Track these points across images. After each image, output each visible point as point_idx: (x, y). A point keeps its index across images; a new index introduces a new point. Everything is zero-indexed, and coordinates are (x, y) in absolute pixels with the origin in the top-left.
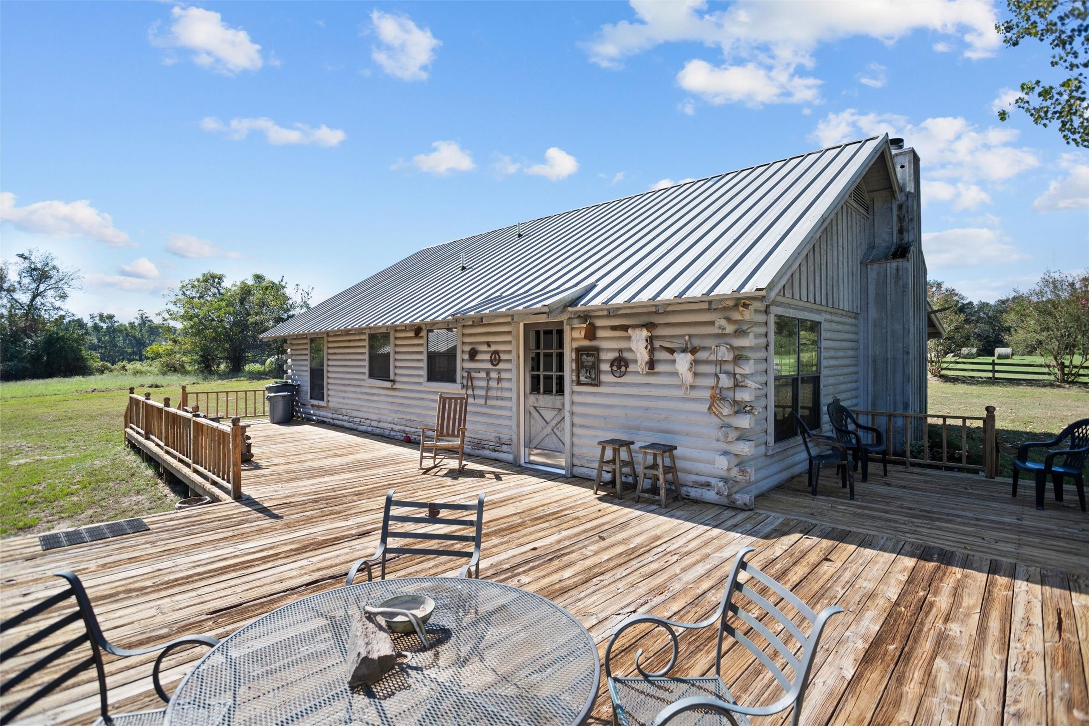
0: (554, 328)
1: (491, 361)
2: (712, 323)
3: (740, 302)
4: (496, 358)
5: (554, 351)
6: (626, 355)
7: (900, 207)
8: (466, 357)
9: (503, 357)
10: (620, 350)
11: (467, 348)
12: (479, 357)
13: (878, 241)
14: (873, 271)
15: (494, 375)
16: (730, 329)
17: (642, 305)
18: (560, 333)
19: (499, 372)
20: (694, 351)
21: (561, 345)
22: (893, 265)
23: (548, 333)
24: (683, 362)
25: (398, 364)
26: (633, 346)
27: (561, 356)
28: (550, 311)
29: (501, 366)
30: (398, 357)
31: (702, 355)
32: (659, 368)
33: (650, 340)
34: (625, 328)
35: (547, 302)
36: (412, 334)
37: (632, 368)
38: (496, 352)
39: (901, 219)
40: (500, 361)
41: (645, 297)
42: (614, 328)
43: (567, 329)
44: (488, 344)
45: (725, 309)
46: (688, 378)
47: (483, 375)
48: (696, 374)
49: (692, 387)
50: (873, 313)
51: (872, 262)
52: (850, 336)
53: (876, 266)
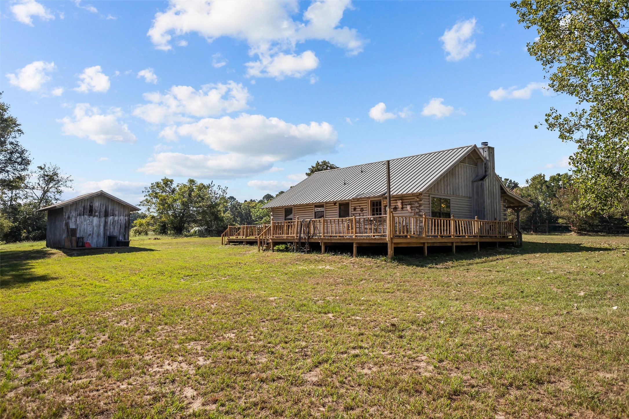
0: (379, 201)
1: (361, 211)
2: (414, 199)
3: (421, 194)
4: (362, 210)
5: (378, 207)
6: (397, 207)
7: (485, 164)
8: (353, 210)
9: (364, 209)
10: (395, 206)
11: (353, 208)
12: (357, 210)
13: (479, 174)
14: (475, 184)
15: (361, 214)
16: (418, 200)
17: (399, 195)
18: (380, 202)
19: (363, 213)
20: (411, 205)
21: (380, 205)
22: (480, 182)
23: (377, 202)
24: (408, 207)
25: (327, 214)
26: (398, 204)
27: (380, 209)
28: (379, 196)
29: (364, 212)
30: (327, 212)
31: (413, 206)
32: (404, 209)
33: (402, 203)
34: (396, 200)
35: (378, 194)
36: (333, 205)
37: (398, 210)
38: (362, 208)
39: (485, 168)
40: (363, 210)
41: (400, 193)
42: (394, 200)
43: (382, 201)
44: (360, 206)
45: (417, 195)
46: (410, 210)
47: (358, 215)
48: (412, 210)
49: (411, 213)
50: (475, 197)
51: (475, 181)
52: (469, 204)
53: (476, 183)
